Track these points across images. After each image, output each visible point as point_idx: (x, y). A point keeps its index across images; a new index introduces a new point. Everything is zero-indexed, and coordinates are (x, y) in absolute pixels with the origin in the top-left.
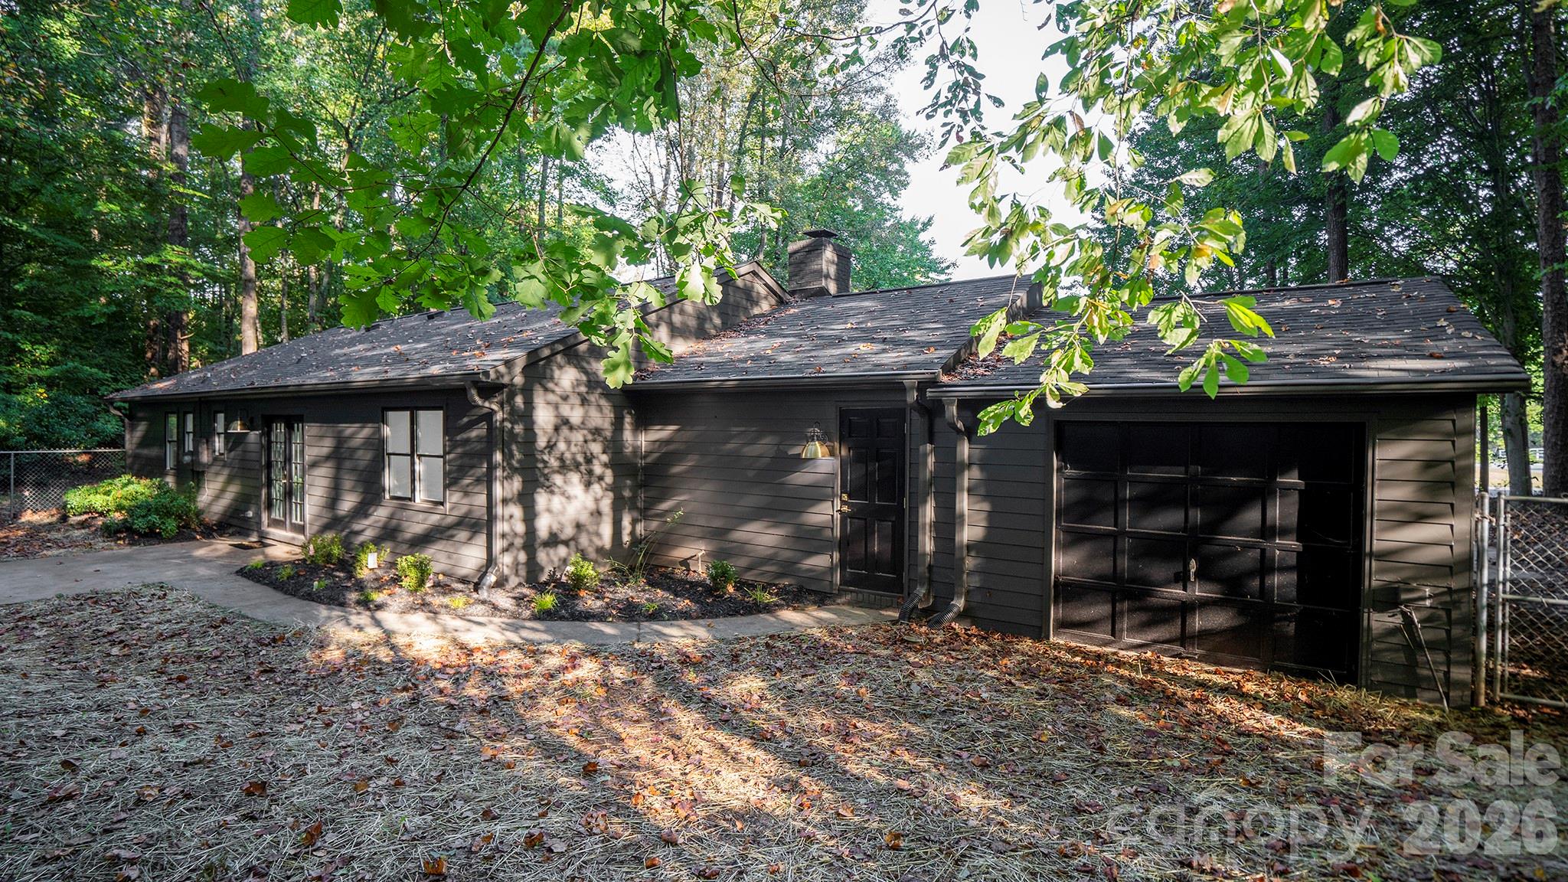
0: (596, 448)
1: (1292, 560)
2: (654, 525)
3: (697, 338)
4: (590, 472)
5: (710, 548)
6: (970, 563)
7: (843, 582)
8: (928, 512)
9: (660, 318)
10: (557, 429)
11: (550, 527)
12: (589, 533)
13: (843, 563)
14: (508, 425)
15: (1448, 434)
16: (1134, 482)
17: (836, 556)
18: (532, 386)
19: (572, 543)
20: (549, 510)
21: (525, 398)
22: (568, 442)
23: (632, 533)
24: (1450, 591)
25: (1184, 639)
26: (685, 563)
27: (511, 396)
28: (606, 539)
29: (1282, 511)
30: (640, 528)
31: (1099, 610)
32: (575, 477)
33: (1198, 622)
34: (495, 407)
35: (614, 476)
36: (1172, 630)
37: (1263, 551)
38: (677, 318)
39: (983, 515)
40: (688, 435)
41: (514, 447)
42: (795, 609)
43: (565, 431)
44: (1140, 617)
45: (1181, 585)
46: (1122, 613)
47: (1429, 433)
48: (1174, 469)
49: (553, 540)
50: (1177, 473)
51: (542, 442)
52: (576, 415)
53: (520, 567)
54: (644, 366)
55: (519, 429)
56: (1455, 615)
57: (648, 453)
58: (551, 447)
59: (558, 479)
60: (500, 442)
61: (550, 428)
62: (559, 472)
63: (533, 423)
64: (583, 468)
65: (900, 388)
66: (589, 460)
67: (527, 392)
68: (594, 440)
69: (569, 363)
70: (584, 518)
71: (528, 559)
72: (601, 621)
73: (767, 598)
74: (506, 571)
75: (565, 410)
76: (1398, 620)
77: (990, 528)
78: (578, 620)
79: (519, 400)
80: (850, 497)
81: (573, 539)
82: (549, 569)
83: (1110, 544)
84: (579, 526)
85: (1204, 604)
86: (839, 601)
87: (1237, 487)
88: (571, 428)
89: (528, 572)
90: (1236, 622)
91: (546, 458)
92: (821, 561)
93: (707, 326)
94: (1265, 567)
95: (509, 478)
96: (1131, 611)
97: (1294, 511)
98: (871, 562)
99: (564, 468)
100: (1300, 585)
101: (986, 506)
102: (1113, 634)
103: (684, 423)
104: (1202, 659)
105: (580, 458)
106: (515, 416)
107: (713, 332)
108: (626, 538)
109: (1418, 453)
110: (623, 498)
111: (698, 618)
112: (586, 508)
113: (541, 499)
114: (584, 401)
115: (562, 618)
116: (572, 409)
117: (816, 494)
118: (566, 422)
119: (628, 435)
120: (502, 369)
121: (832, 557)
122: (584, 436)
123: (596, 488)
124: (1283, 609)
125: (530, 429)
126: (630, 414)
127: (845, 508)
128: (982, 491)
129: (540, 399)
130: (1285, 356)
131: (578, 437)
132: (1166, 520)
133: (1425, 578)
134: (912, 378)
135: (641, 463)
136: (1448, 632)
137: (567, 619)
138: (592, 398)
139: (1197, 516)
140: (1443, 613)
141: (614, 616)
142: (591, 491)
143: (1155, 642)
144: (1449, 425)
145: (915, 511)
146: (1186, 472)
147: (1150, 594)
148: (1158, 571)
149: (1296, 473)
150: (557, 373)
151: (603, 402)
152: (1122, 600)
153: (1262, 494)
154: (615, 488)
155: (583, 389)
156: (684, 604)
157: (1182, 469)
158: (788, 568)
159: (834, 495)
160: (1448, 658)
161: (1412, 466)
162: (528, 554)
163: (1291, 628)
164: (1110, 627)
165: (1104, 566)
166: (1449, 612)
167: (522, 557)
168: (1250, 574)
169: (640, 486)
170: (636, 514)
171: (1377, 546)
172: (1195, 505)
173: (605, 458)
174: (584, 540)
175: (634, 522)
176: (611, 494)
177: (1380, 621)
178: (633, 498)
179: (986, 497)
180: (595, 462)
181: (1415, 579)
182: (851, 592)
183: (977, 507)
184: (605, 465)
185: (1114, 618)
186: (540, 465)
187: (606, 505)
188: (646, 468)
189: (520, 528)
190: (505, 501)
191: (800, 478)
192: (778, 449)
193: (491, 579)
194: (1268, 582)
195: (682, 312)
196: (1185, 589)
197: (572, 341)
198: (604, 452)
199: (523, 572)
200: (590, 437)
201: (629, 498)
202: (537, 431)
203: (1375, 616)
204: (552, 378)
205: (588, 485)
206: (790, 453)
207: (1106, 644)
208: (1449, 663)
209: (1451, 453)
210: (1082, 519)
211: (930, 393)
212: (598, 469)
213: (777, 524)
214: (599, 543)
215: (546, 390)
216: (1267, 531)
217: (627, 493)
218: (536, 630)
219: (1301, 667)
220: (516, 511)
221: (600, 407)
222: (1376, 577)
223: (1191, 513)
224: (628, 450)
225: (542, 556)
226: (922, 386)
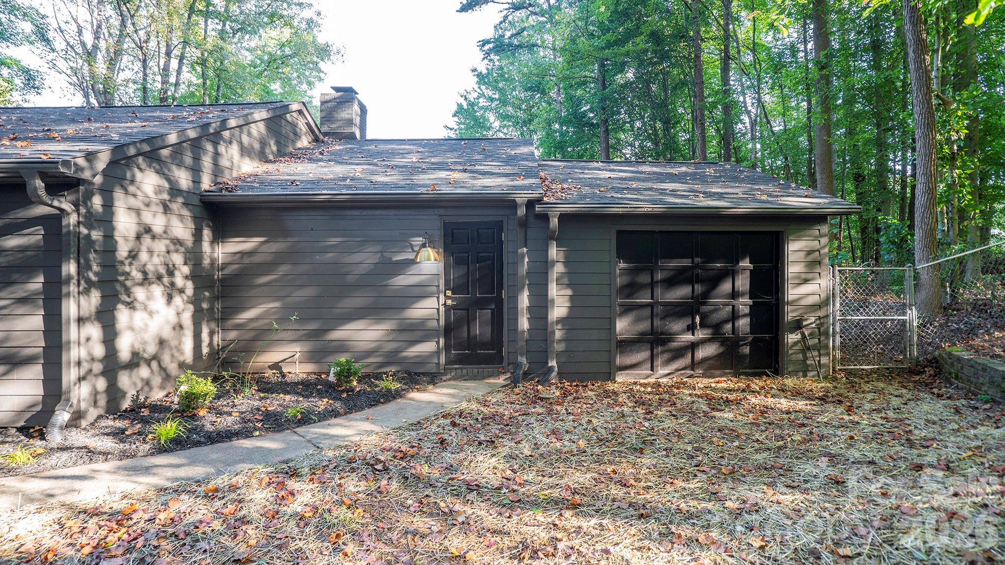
0: (178, 259)
1: (747, 310)
2: (232, 335)
3: (260, 160)
4: (173, 284)
5: (305, 349)
6: (558, 334)
7: (449, 362)
8: (524, 300)
9: (233, 135)
10: (138, 237)
11: (133, 346)
12: (171, 349)
13: (447, 347)
14: (84, 231)
15: (816, 237)
16: (663, 269)
17: (442, 341)
18: (113, 187)
19: (154, 364)
20: (131, 328)
21: (104, 199)
22: (151, 252)
23: (210, 344)
24: (820, 318)
25: (693, 365)
26: (276, 366)
27: (89, 196)
28: (188, 354)
29: (743, 282)
30: (217, 339)
31: (643, 355)
32: (157, 291)
33: (702, 353)
34: (67, 206)
35: (195, 289)
36: (686, 360)
37: (733, 306)
38: (245, 139)
39: (567, 298)
40: (274, 247)
41: (92, 256)
42: (418, 390)
43: (147, 240)
44: (666, 356)
45: (690, 332)
46: (657, 355)
47: (808, 236)
48: (685, 260)
49: (136, 360)
50: (686, 263)
51: (122, 251)
52: (158, 223)
53: (99, 397)
54: (219, 180)
55: (96, 235)
56: (822, 329)
57: (225, 265)
58: (133, 255)
59: (140, 293)
60: (74, 249)
61: (132, 234)
62: (141, 284)
63: (113, 229)
64: (166, 280)
65: (513, 205)
66: (171, 273)
67: (107, 193)
68: (177, 251)
69: (150, 166)
70: (167, 333)
71: (108, 387)
72: (247, 437)
73: (395, 386)
74: (83, 406)
75: (147, 217)
76: (799, 336)
77: (571, 308)
78: (218, 442)
79: (97, 201)
80: (453, 294)
81: (155, 357)
82: (131, 392)
83: (647, 312)
84: (162, 342)
85: (703, 342)
86: (444, 378)
87: (719, 269)
88: (154, 237)
89: (108, 402)
90: (721, 350)
91: (127, 269)
92: (428, 347)
93: (267, 151)
94: (734, 316)
95: (87, 292)
96: (663, 352)
97: (747, 282)
98: (472, 343)
99: (146, 281)
100: (752, 324)
101: (569, 292)
102: (652, 369)
103: (272, 235)
104: (704, 376)
105: (162, 270)
106: (91, 220)
107: (271, 157)
108: (205, 350)
109: (806, 247)
110: (202, 310)
111: (346, 413)
112: (168, 322)
113: (123, 315)
114: (166, 209)
115: (198, 444)
116: (154, 216)
117: (419, 293)
118: (148, 230)
119: (206, 247)
120: (81, 162)
121: (438, 343)
122: (167, 246)
123: (178, 300)
124: (744, 339)
125: (109, 236)
126: (208, 226)
127: (449, 302)
128: (566, 281)
129: (121, 202)
130: (737, 194)
131: (160, 246)
132: (681, 293)
133: (810, 313)
134: (521, 198)
135: (218, 275)
136: (819, 339)
137: (205, 444)
138: (175, 206)
139: (699, 288)
140: (817, 330)
141: (259, 429)
142: (173, 303)
143: (677, 370)
144: (817, 232)
145: (515, 299)
146: (693, 262)
147: (671, 340)
148: (677, 326)
149: (748, 260)
150: (139, 175)
151: (186, 212)
152: (657, 346)
153: (732, 273)
154: (195, 301)
155: (166, 196)
156: (322, 404)
157: (690, 260)
158: (392, 358)
159: (439, 292)
160: (819, 352)
161: (802, 254)
162: (108, 380)
163: (747, 350)
164: (650, 365)
165: (645, 326)
166: (819, 329)
167: (101, 384)
168: (726, 321)
169: (217, 298)
170: (213, 325)
171: (791, 298)
172: (697, 282)
173: (186, 270)
174: (166, 359)
175: (211, 334)
176: (191, 307)
177: (792, 338)
178: (211, 310)
179: (569, 285)
180: (177, 273)
181: (806, 313)
182: (456, 369)
183: (562, 293)
184: (186, 277)
185: (652, 359)
186: (121, 278)
187: (187, 318)
188: (223, 281)
189: (99, 351)
190: (80, 320)
191: (402, 280)
192: (382, 256)
193: (63, 416)
194: (736, 324)
195: (249, 134)
196: (693, 335)
197: (159, 143)
198: (185, 264)
199: (102, 401)
200: (172, 247)
201: (207, 310)
202: (117, 238)
203: (790, 336)
204: (132, 182)
205: (170, 298)
206: (394, 259)
207: (648, 377)
208: (820, 355)
209: (819, 247)
210: (629, 296)
211: (538, 208)
212: (179, 281)
213: (379, 320)
214: (182, 359)
215: (127, 192)
216: (734, 295)
217: (205, 306)
218: (178, 466)
219: (753, 370)
220: (94, 331)
221: (181, 216)
222: (790, 314)
223: (696, 286)
224: (206, 262)
225: (124, 380)
226: (530, 204)
